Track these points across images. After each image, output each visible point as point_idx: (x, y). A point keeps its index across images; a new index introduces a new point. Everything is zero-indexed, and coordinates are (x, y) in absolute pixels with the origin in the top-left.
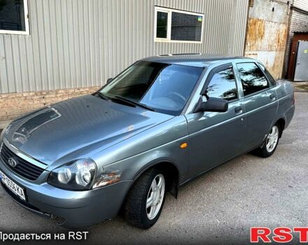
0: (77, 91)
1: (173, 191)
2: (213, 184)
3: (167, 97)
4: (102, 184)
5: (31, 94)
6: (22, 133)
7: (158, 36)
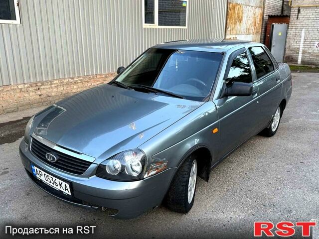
0: (71, 80)
1: (204, 175)
2: (231, 165)
3: (186, 83)
4: (153, 173)
5: (26, 85)
6: (43, 127)
7: (146, 22)
